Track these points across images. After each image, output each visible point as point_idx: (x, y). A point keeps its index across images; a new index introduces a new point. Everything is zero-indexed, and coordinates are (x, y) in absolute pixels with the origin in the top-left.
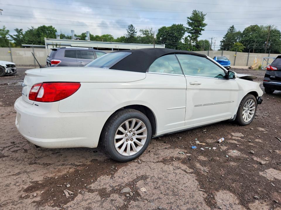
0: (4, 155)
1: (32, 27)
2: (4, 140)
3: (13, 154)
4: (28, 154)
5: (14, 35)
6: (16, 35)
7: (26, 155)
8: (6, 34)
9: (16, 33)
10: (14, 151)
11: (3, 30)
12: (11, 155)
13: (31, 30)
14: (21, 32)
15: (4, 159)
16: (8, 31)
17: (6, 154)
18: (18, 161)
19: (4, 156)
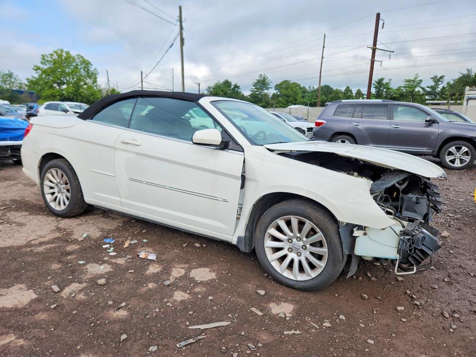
1: (468, 71)
5: (428, 87)
6: (432, 86)
8: (416, 87)
9: (433, 84)
11: (414, 81)
13: (464, 75)
14: (441, 80)
16: (421, 81)
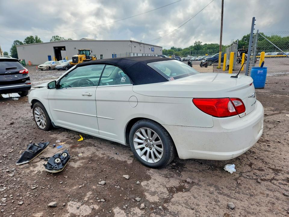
0: (272, 171)
2: (268, 195)
3: (264, 168)
4: (251, 160)
7: (253, 161)
10: (262, 170)
12: (266, 168)
15: (273, 167)
17: (271, 171)
18: (262, 159)
19: (273, 169)
